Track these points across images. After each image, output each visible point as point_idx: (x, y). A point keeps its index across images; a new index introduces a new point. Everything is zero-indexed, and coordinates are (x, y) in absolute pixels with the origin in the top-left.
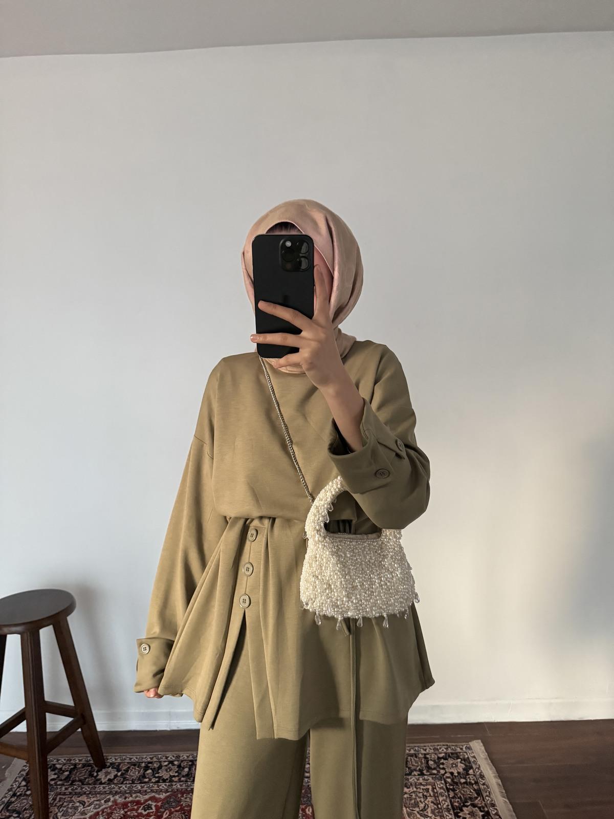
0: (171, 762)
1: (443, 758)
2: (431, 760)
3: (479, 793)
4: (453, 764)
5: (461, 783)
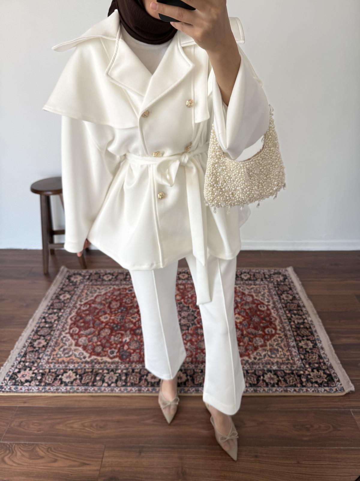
1: (272, 274)
2: (267, 275)
3: (290, 289)
4: (278, 277)
5: (281, 284)
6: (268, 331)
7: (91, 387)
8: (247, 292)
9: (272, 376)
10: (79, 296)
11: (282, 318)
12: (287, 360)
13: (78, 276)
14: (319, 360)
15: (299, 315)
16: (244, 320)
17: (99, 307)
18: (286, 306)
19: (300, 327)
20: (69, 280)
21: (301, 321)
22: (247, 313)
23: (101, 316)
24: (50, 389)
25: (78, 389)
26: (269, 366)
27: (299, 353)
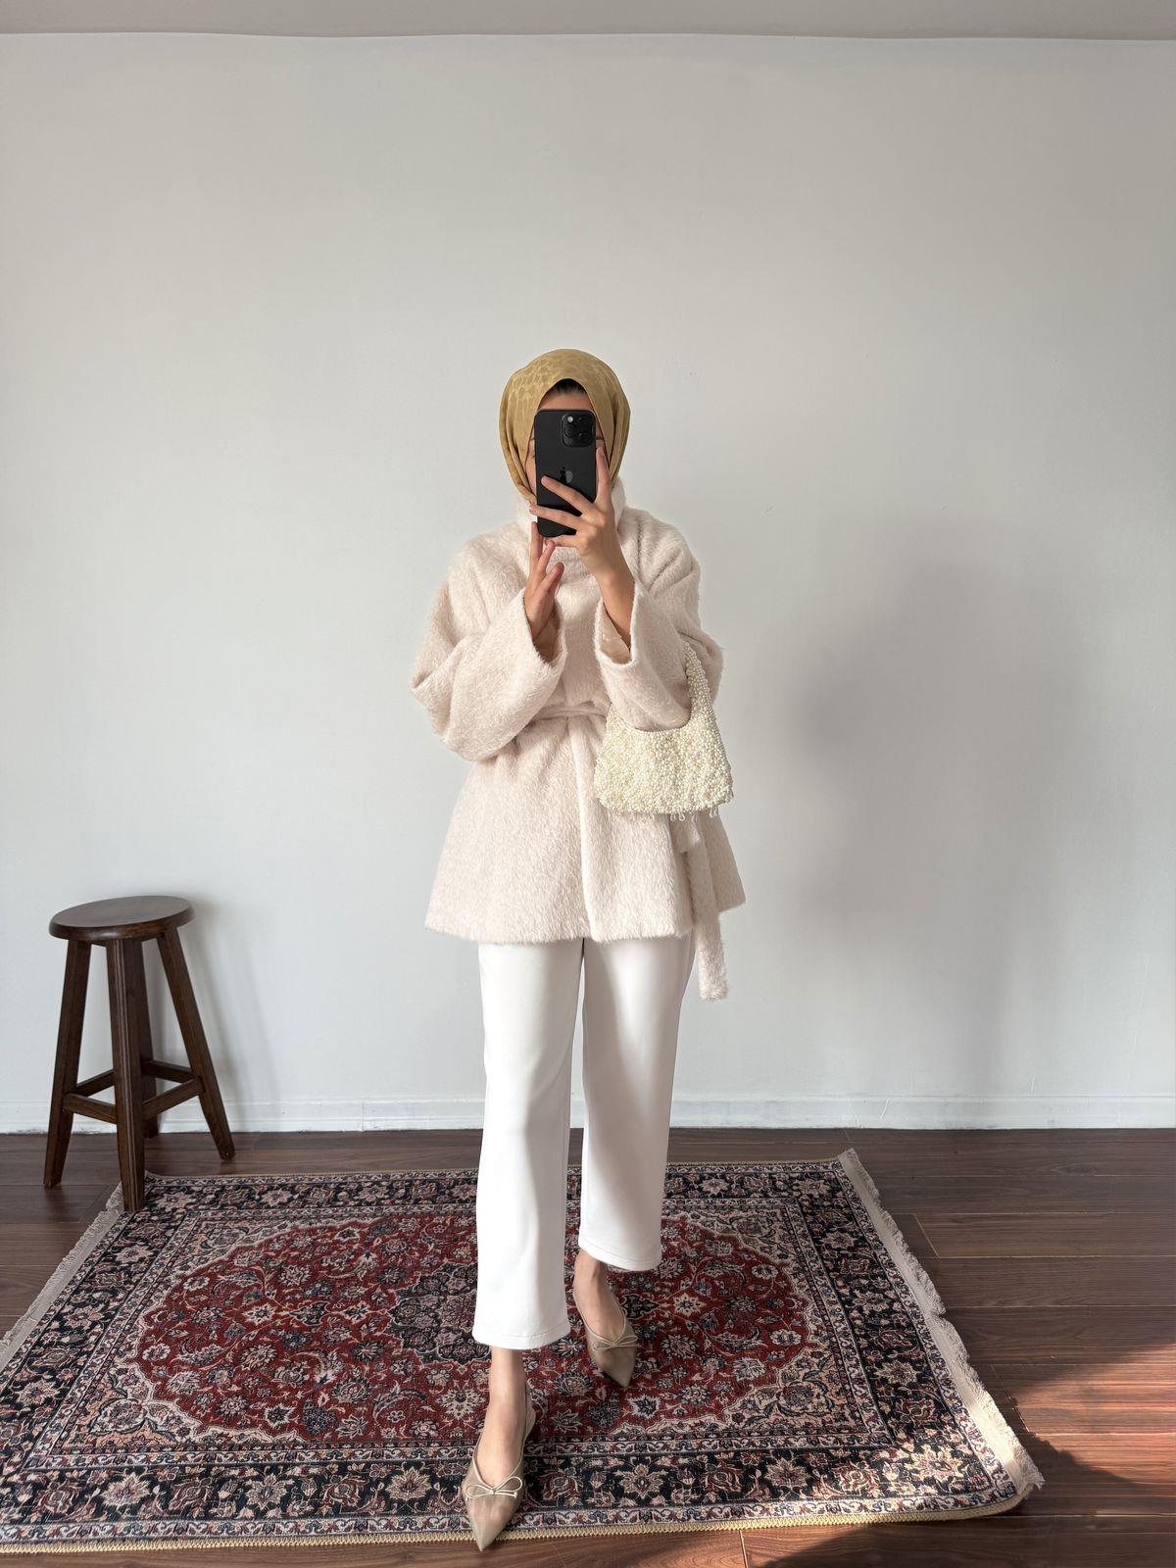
0: (378, 1183)
1: (797, 1178)
2: (780, 1180)
3: (851, 1217)
4: (812, 1185)
5: (823, 1206)
6: (780, 1338)
7: (197, 1523)
8: (717, 1234)
9: (791, 1469)
10: (181, 1252)
11: (824, 1298)
12: (836, 1421)
13: (180, 1195)
14: (939, 1418)
15: (875, 1291)
16: (704, 1310)
17: (240, 1282)
18: (835, 1268)
19: (880, 1326)
20: (151, 1206)
21: (884, 1307)
22: (715, 1289)
23: (250, 1308)
24: (57, 1532)
25: (154, 1529)
26: (780, 1440)
27: (877, 1399)
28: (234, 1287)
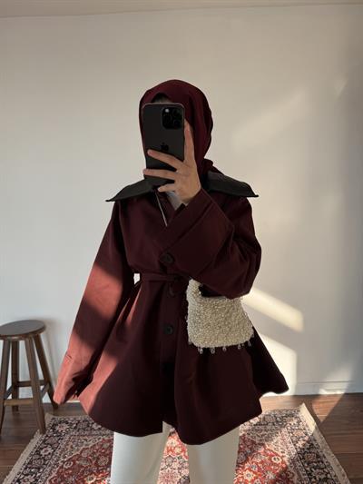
2: (278, 417)
4: (290, 419)
5: (295, 429)
8: (257, 442)
10: (63, 450)
13: (64, 424)
15: (319, 469)
16: (256, 478)
17: (84, 464)
20: (54, 429)
21: (323, 476)
22: (259, 468)
23: (86, 476)
28: (82, 466)
